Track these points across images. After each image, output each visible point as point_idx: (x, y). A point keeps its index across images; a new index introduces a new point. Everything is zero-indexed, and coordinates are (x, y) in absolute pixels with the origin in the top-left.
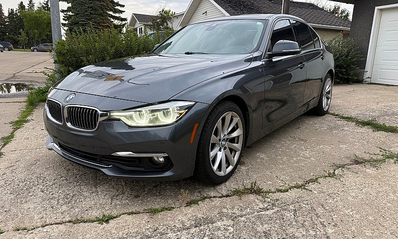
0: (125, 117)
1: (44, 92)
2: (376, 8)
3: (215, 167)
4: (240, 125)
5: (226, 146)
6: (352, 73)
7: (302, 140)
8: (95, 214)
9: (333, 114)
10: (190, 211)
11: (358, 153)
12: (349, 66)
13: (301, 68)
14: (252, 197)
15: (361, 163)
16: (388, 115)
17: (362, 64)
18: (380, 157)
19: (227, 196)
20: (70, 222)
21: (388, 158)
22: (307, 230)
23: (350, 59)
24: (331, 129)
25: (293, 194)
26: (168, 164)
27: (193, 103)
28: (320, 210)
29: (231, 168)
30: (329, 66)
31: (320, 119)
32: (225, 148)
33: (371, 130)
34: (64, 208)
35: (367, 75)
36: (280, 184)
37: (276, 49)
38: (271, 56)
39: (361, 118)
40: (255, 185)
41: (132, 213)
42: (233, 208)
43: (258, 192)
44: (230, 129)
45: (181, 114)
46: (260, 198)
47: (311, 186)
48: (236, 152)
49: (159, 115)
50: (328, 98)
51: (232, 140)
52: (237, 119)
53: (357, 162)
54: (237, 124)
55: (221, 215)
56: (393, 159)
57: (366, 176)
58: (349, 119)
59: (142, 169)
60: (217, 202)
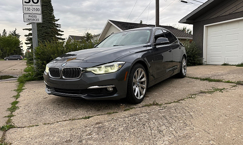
0: (93, 70)
1: (27, 76)
2: (205, 26)
3: (136, 94)
4: (145, 76)
5: (139, 85)
6: (196, 60)
7: (174, 87)
8: (81, 117)
9: (189, 77)
10: (127, 112)
11: (202, 90)
12: (194, 56)
13: (170, 52)
14: (154, 106)
15: (204, 93)
16: (216, 76)
17: (201, 55)
18: (212, 90)
19: (142, 107)
20: (70, 120)
21: (217, 90)
22: (182, 114)
23: (194, 52)
24: (188, 83)
25: (173, 104)
26: (115, 90)
27: (124, 62)
28: (187, 108)
29: (142, 96)
30: (184, 52)
31: (182, 79)
32: (139, 86)
33: (208, 82)
34: (64, 116)
35: (204, 60)
36: (166, 102)
37: (157, 42)
38: (155, 45)
39: (203, 78)
40: (155, 102)
41: (99, 115)
42: (146, 110)
43: (157, 104)
44: (140, 77)
45: (119, 67)
46: (158, 106)
47: (181, 101)
48: (144, 89)
49: (109, 68)
50: (185, 69)
51: (142, 83)
52: (143, 73)
53: (202, 92)
54: (143, 75)
55: (142, 113)
56: (218, 90)
57: (206, 96)
58: (196, 78)
59: (103, 95)
60: (139, 109)
